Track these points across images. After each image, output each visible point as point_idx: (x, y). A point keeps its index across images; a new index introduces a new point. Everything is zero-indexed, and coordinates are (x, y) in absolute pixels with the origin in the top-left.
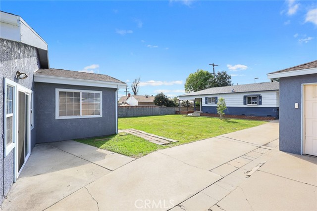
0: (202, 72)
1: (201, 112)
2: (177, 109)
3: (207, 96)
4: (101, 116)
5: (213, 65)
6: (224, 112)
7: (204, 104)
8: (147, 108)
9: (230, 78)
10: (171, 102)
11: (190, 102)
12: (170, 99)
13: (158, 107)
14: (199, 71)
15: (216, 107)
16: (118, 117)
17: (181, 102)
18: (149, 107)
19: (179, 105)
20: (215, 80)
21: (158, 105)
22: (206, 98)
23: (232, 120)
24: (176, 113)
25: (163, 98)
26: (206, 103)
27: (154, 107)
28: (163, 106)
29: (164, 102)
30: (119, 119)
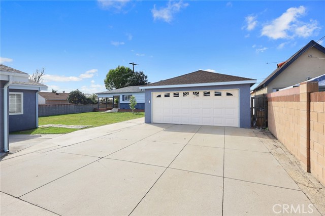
0: (123, 69)
1: (119, 108)
2: (95, 106)
3: (123, 94)
4: (22, 113)
5: (133, 64)
6: (135, 107)
7: (121, 101)
8: (60, 106)
9: (146, 77)
10: (89, 99)
11: (110, 99)
12: (87, 96)
13: (73, 106)
14: (120, 67)
15: (129, 103)
16: (39, 117)
17: (100, 99)
18: (63, 106)
19: (97, 103)
20: (134, 78)
21: (73, 103)
22: (123, 96)
23: (141, 113)
24: (95, 110)
25: (79, 96)
26: (123, 100)
27: (68, 106)
28: (79, 104)
29: (81, 100)
30: (39, 118)
